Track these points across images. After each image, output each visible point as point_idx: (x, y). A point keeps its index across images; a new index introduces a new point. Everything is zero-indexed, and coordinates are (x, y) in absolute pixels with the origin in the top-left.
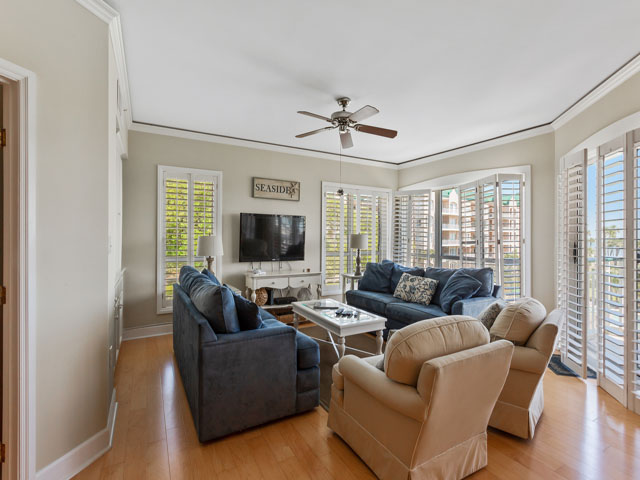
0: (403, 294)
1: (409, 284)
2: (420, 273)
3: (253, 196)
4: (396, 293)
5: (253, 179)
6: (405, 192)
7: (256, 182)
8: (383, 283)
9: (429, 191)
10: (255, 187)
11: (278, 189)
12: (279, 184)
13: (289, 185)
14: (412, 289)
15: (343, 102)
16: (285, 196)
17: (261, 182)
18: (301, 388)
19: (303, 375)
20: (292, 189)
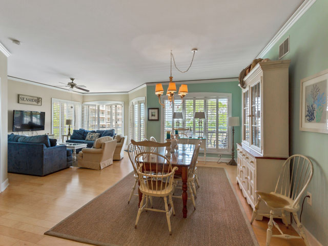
0: (89, 139)
1: (91, 135)
2: (94, 132)
3: (18, 102)
4: (86, 139)
5: (19, 95)
6: (87, 105)
7: (20, 96)
8: (81, 136)
9: (95, 105)
10: (19, 98)
11: (31, 100)
12: (32, 98)
13: (37, 99)
14: (92, 137)
15: (72, 79)
16: (35, 103)
17: (23, 96)
18: (68, 161)
19: (68, 157)
20: (38, 100)
